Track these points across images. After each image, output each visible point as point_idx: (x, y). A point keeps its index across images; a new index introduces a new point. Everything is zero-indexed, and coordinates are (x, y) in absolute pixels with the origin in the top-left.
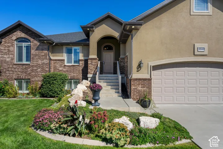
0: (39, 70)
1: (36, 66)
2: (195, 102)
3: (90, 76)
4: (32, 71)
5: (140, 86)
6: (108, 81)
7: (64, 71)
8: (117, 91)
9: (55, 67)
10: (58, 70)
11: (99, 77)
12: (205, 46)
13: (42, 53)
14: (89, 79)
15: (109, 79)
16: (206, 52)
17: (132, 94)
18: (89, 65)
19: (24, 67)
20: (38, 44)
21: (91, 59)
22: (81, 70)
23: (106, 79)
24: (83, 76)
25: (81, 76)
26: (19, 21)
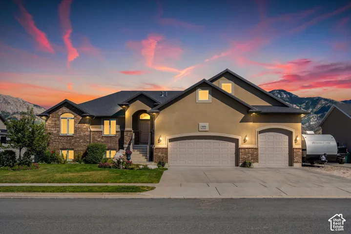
0: (81, 141)
1: (78, 138)
2: (202, 165)
3: (126, 146)
4: (76, 142)
5: (160, 153)
6: (141, 150)
7: (102, 142)
8: (146, 155)
9: (94, 138)
10: (97, 140)
11: (133, 147)
12: (207, 125)
13: (84, 126)
14: (125, 149)
15: (142, 149)
16: (207, 129)
17: (154, 159)
18: (125, 137)
19: (69, 138)
20: (81, 118)
21: (127, 131)
22: (117, 141)
23: (140, 149)
24: (119, 146)
25: (117, 146)
26: (66, 100)
